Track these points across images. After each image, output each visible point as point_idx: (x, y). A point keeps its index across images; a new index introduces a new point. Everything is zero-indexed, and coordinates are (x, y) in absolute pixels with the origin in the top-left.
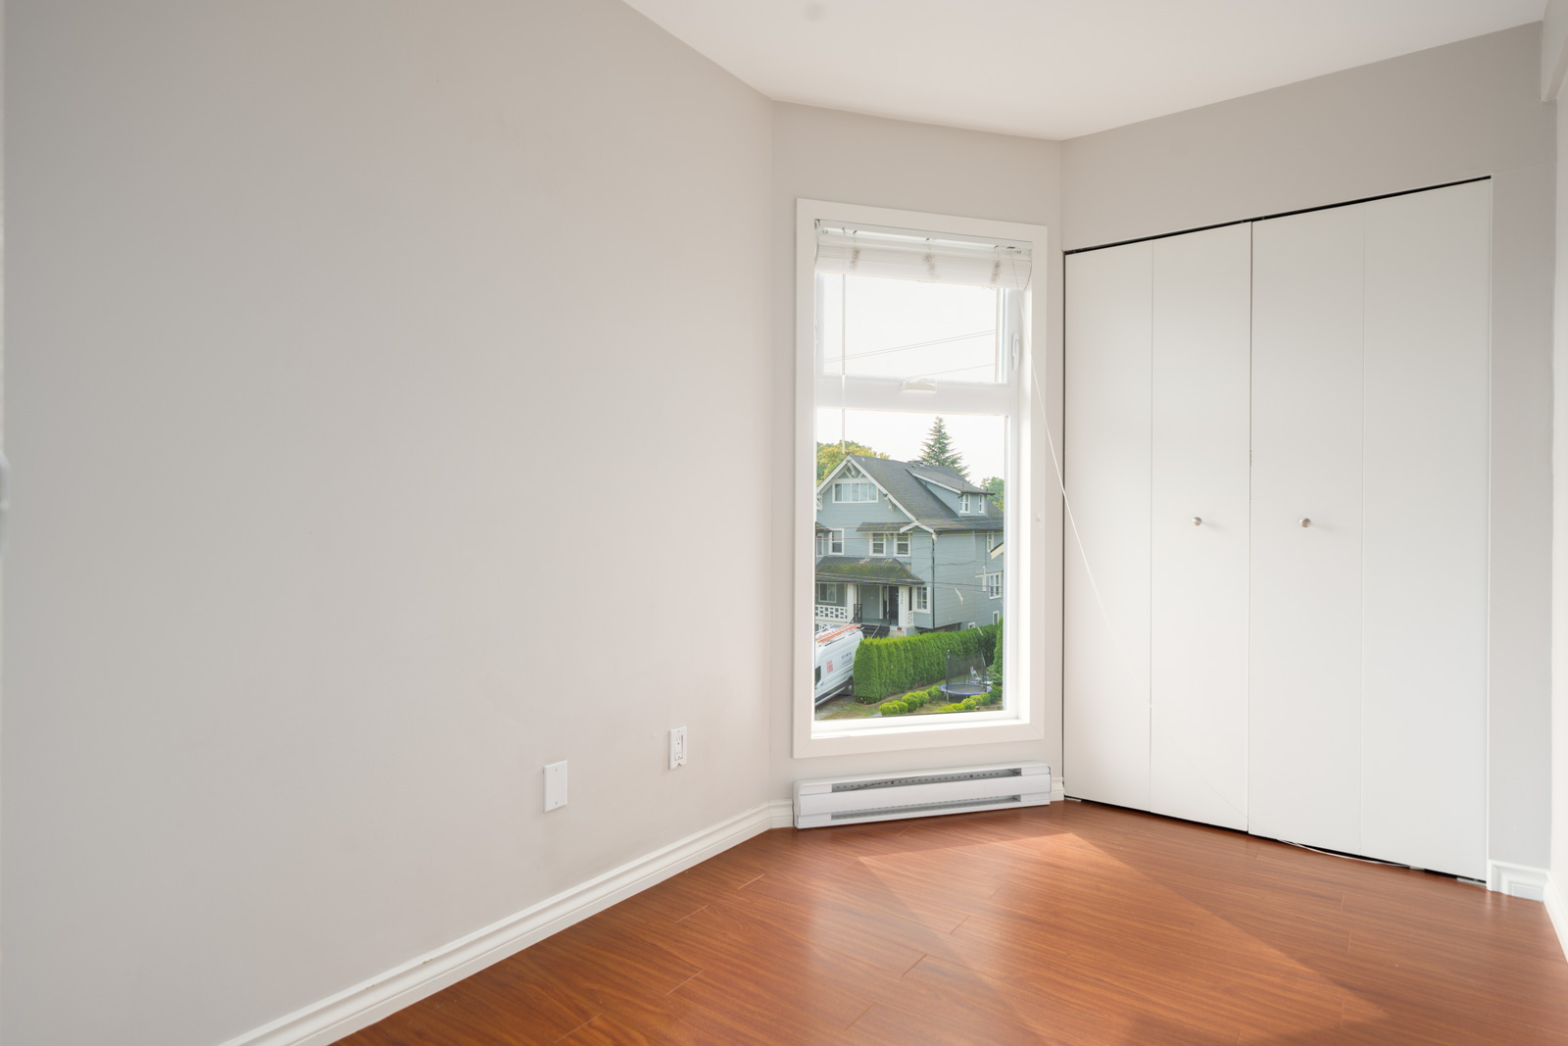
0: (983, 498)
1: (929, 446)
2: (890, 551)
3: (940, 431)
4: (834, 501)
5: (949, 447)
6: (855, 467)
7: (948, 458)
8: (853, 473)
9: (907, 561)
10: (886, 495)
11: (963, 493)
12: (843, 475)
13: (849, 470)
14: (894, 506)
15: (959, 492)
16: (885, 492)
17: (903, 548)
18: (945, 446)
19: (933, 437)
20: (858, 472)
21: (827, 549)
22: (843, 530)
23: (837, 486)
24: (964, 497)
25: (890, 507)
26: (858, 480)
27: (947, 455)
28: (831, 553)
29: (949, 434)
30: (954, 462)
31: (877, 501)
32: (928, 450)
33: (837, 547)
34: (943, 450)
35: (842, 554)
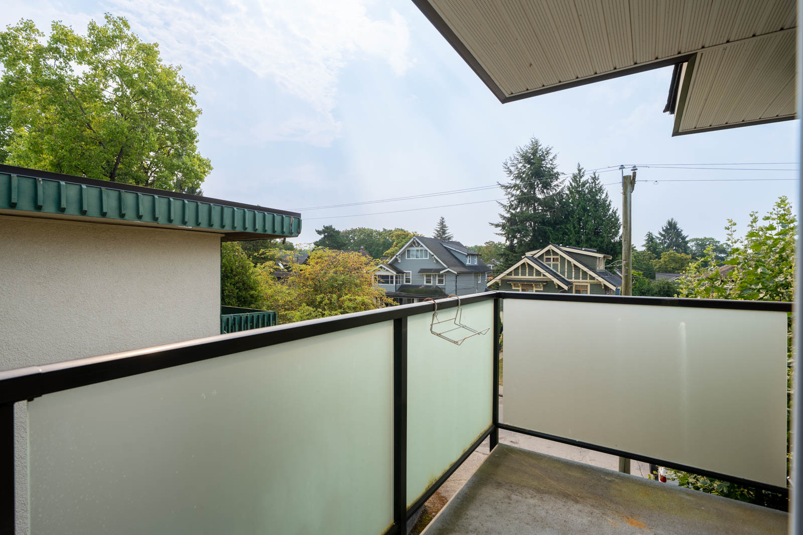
0: (476, 257)
1: (438, 231)
2: (435, 283)
3: (443, 224)
4: (406, 258)
5: (447, 232)
6: (418, 242)
7: (446, 237)
8: (416, 245)
9: (443, 287)
10: (433, 256)
11: (468, 255)
12: (411, 246)
13: (414, 243)
14: (437, 261)
15: (466, 254)
16: (432, 254)
17: (441, 281)
18: (445, 231)
19: (439, 227)
20: (419, 244)
21: (403, 281)
22: (411, 272)
23: (408, 251)
24: (468, 257)
25: (435, 261)
26: (419, 248)
27: (446, 235)
28: (405, 283)
29: (447, 226)
30: (449, 239)
31: (428, 258)
32: (436, 232)
33: (408, 281)
34: (444, 233)
35: (411, 284)
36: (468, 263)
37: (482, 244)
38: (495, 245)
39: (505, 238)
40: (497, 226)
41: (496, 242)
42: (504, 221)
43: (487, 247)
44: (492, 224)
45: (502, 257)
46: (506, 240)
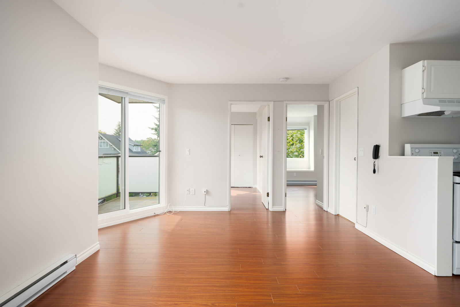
0: (140, 146)
1: (116, 130)
8: (100, 139)
10: (112, 146)
11: (135, 145)
14: (114, 149)
15: (133, 145)
16: (111, 144)
20: (102, 138)
24: (135, 146)
25: (113, 149)
26: (102, 141)
31: (109, 147)
32: (116, 131)
36: (134, 150)
37: (145, 139)
38: (153, 140)
39: (157, 136)
40: (152, 129)
41: (153, 138)
42: (156, 127)
43: (148, 141)
44: (150, 128)
45: (155, 147)
46: (158, 137)
